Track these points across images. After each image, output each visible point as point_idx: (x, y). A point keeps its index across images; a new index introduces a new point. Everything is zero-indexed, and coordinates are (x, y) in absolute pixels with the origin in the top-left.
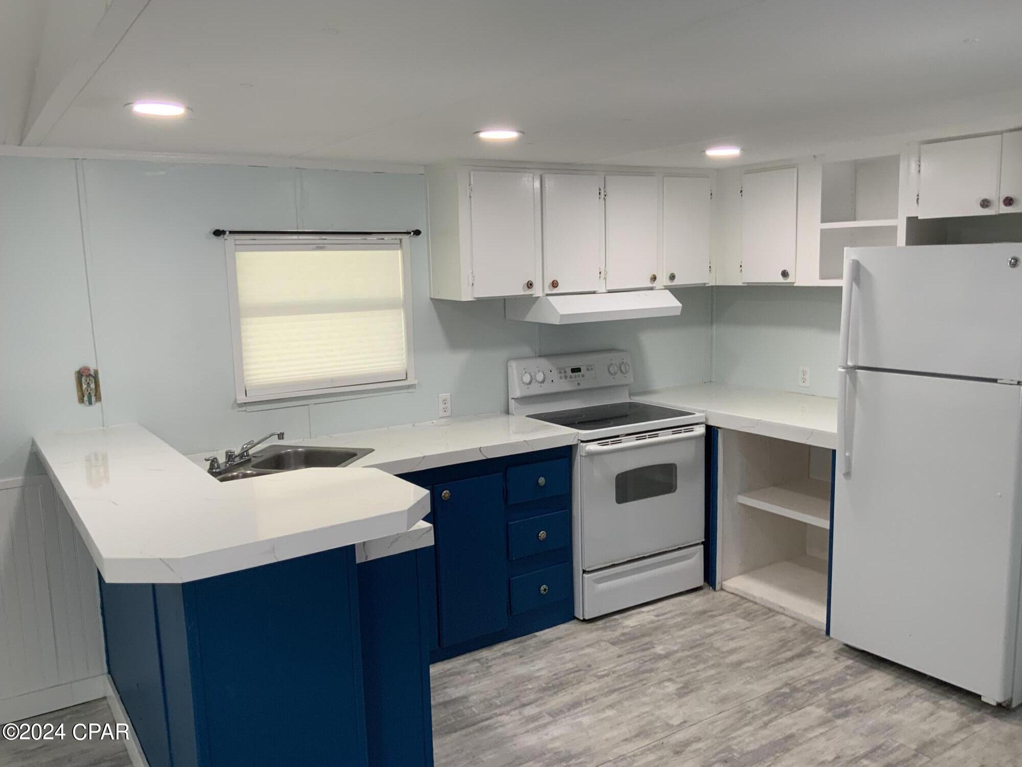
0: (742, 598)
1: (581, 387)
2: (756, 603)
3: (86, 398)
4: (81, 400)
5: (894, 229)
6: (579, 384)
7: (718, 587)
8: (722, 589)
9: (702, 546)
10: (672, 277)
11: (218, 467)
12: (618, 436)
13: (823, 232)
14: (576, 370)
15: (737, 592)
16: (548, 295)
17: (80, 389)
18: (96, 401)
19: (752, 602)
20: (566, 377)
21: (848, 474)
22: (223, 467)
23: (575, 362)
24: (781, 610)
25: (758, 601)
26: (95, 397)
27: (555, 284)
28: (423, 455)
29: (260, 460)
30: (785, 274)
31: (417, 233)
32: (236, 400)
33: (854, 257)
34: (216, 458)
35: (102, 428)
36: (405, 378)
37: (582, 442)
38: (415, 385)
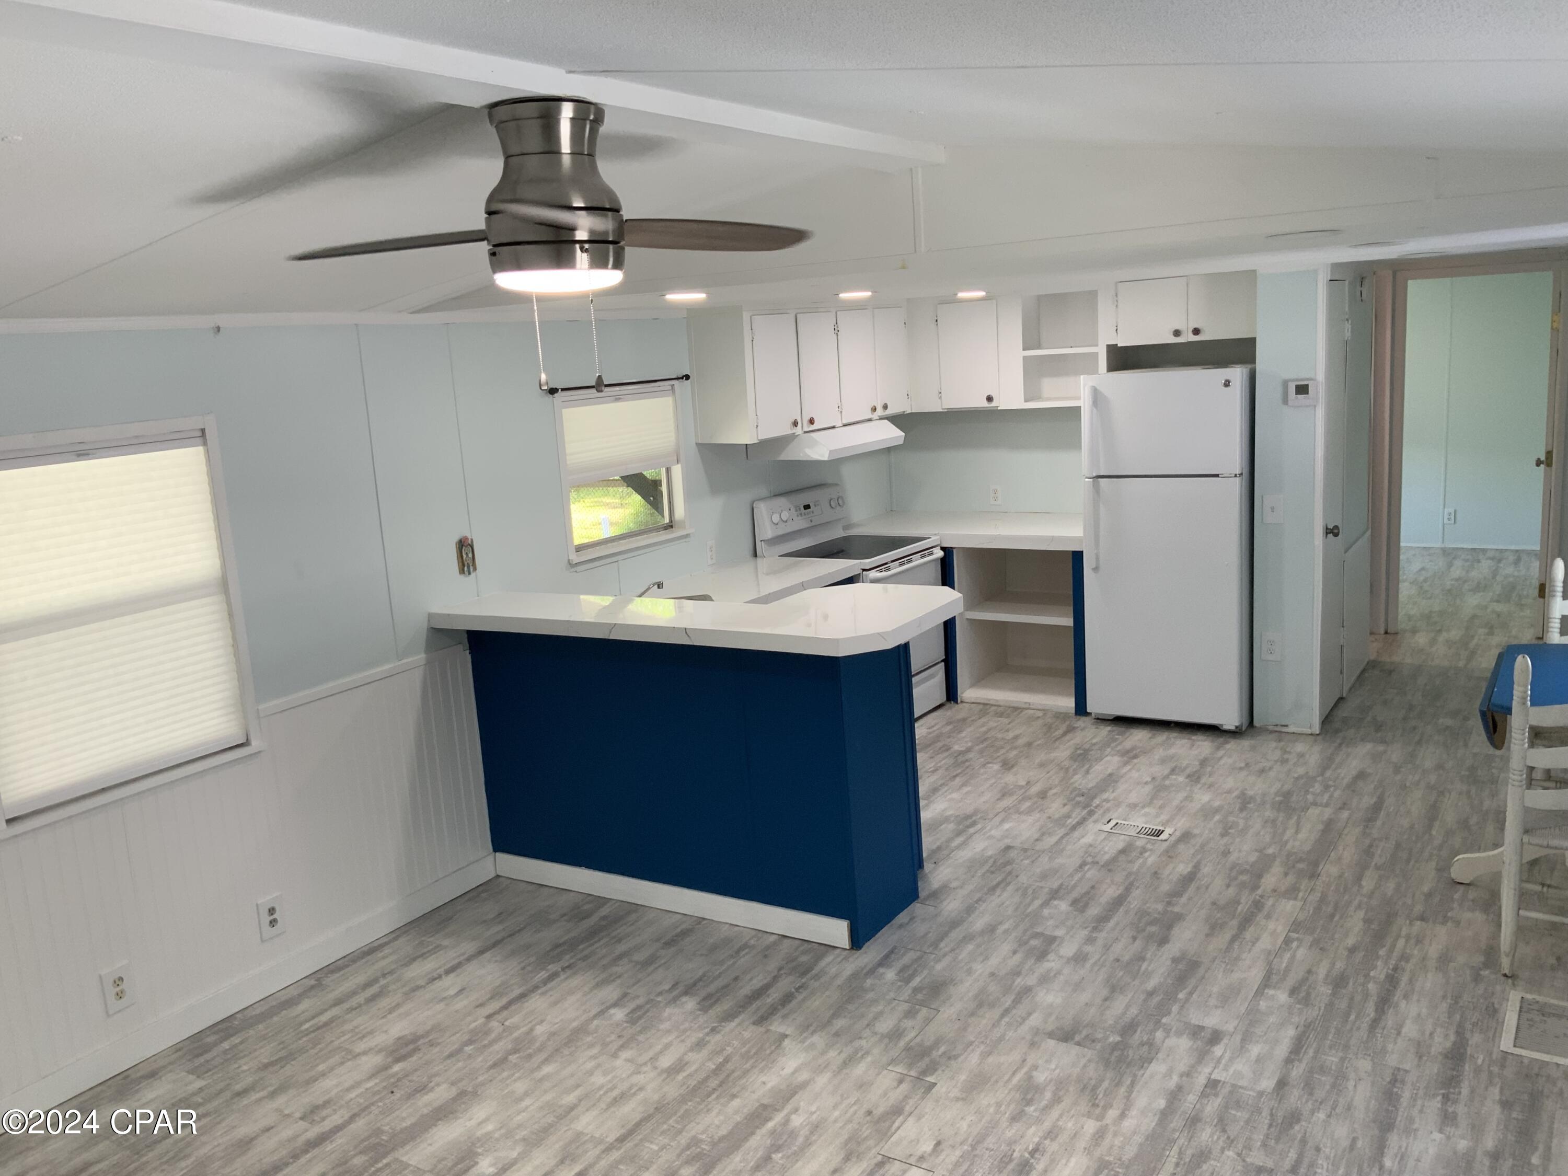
0: (985, 704)
1: (813, 524)
2: (999, 706)
3: (466, 569)
4: (462, 571)
5: (1095, 355)
6: (811, 521)
7: (959, 701)
8: (962, 702)
9: (943, 663)
10: (885, 407)
12: (886, 564)
13: (1025, 358)
14: (807, 507)
15: (978, 701)
16: (805, 432)
17: (461, 559)
18: (473, 571)
19: (995, 705)
20: (801, 514)
21: (1096, 569)
23: (805, 498)
24: (1027, 706)
25: (1002, 704)
26: (471, 567)
27: (812, 421)
30: (990, 399)
31: (687, 377)
32: (569, 562)
33: (1091, 384)
35: (477, 598)
37: (864, 570)
38: (690, 534)
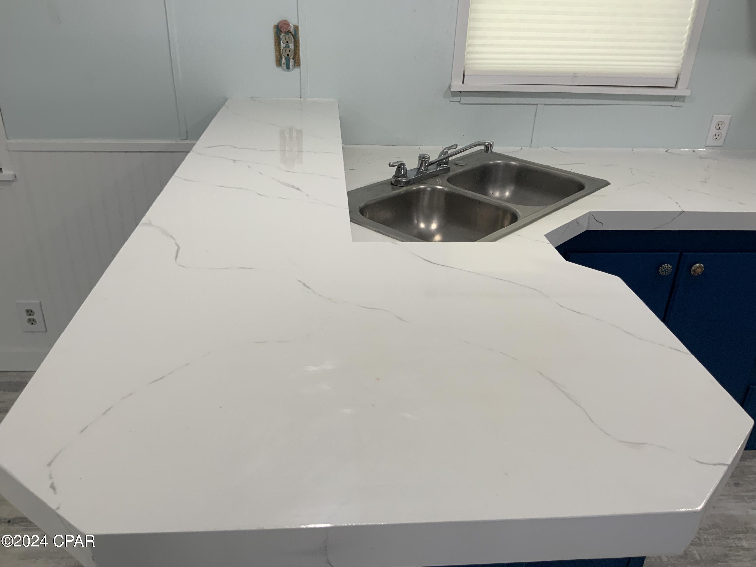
3: (283, 61)
4: (279, 63)
11: (405, 176)
17: (278, 49)
18: (294, 66)
22: (411, 176)
26: (293, 61)
28: (679, 210)
29: (460, 170)
32: (450, 87)
34: (403, 164)
35: (300, 99)
36: (673, 86)
38: (685, 97)
